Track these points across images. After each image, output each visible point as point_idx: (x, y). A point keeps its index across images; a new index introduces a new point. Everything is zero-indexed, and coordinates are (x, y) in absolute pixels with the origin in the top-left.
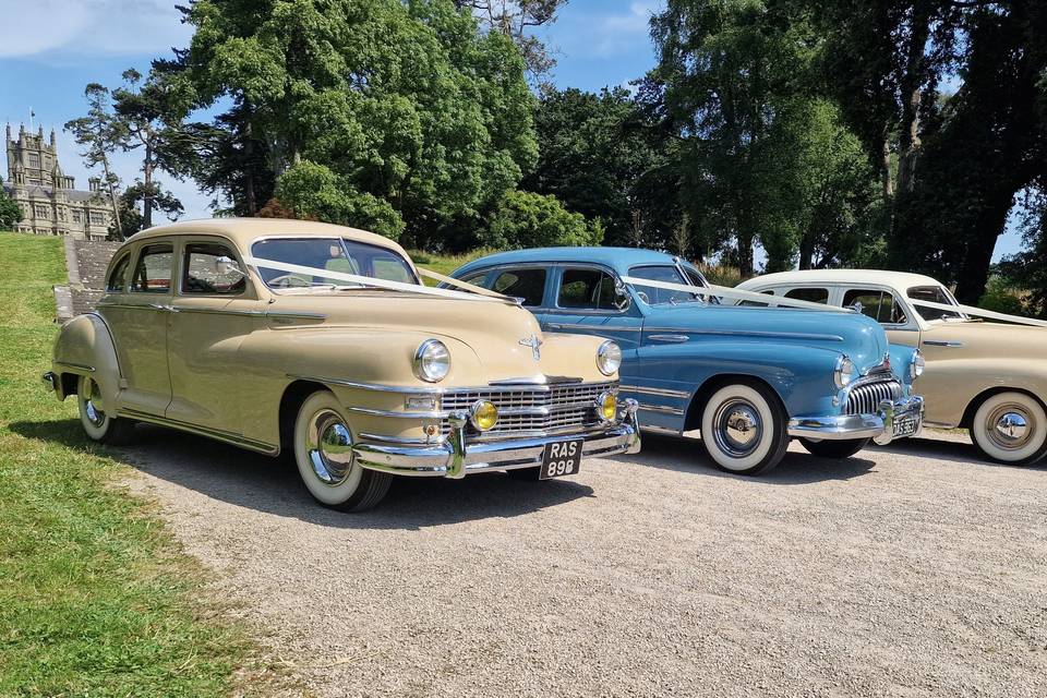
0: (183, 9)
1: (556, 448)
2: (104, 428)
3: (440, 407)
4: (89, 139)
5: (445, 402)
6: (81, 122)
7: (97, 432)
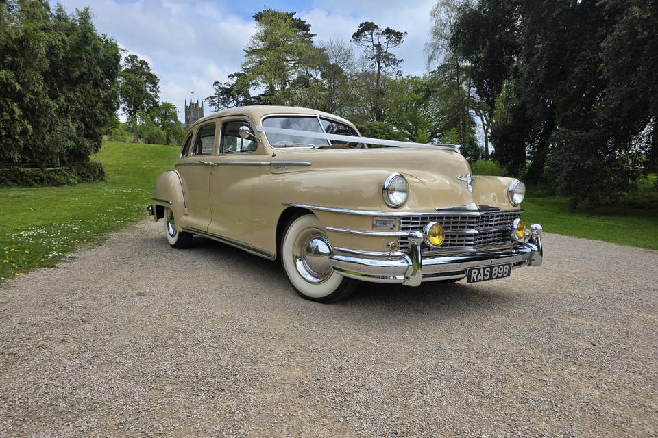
0: (246, 51)
1: (475, 273)
2: (176, 238)
3: (399, 227)
4: (214, 105)
5: (403, 223)
6: (211, 98)
7: (173, 241)
